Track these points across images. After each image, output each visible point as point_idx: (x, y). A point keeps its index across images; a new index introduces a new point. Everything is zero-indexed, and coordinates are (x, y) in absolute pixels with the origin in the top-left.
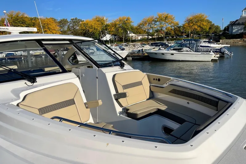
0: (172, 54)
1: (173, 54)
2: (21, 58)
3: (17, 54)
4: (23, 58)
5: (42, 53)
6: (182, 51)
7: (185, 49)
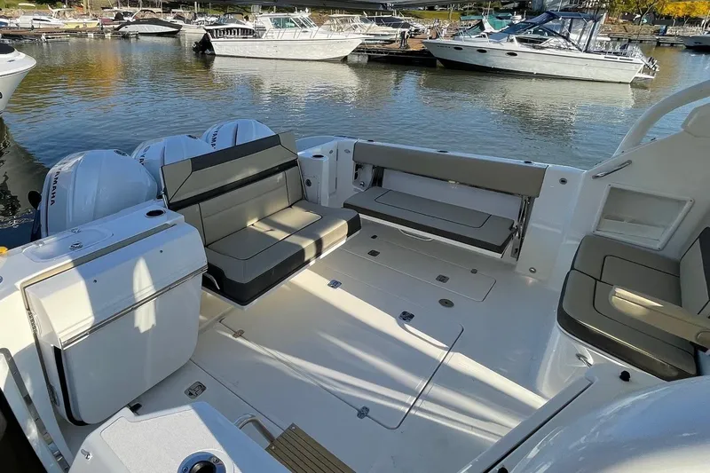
0: (512, 54)
1: (516, 55)
2: (39, 36)
3: (21, 26)
4: (43, 37)
5: (81, 26)
6: (542, 48)
7: (552, 41)
